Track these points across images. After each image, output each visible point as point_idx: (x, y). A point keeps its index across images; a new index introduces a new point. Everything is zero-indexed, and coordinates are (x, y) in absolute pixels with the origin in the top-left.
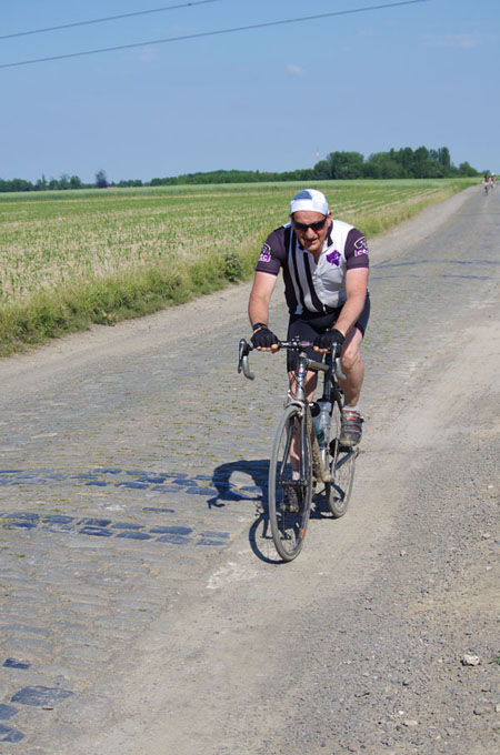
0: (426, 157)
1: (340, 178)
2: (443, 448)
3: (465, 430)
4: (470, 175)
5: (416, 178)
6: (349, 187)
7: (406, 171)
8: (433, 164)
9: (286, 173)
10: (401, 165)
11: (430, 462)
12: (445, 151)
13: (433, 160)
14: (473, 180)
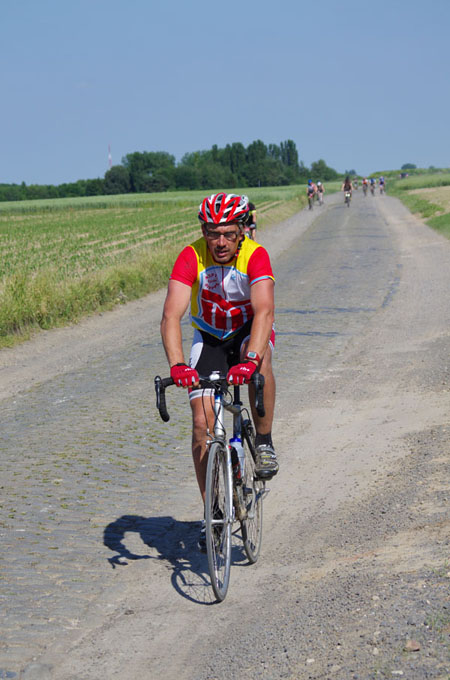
0: (262, 157)
1: (143, 189)
2: (248, 600)
3: (283, 571)
4: (327, 179)
5: (251, 186)
6: (152, 204)
7: (235, 176)
8: (274, 165)
9: (65, 185)
10: (228, 168)
11: (227, 623)
12: (290, 145)
13: (274, 160)
14: (330, 185)
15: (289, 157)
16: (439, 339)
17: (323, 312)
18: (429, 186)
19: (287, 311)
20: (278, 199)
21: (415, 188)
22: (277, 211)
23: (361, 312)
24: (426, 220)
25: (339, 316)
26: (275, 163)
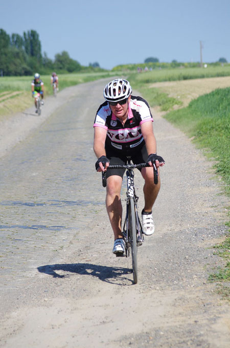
0: (5, 46)
4: (70, 71)
8: (17, 55)
12: (33, 35)
13: (16, 49)
15: (32, 47)
16: (165, 235)
17: (52, 204)
18: (170, 79)
19: (15, 204)
20: (18, 89)
21: (155, 82)
22: (15, 101)
23: (90, 205)
24: (164, 113)
25: (68, 209)
26: (18, 54)
